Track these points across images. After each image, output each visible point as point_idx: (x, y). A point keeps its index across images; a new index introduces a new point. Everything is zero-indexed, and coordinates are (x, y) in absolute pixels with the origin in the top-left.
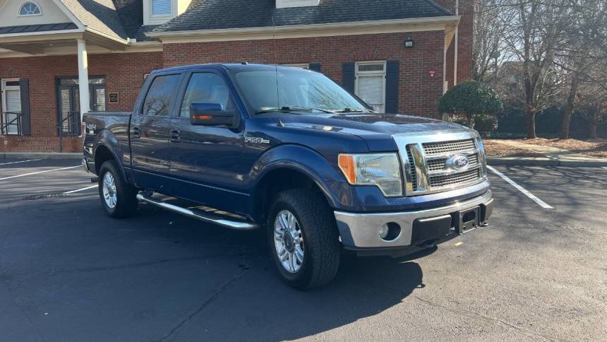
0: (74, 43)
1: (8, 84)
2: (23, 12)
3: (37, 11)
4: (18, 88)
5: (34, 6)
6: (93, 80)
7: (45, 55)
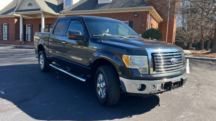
0: (40, 15)
1: (28, 26)
2: (29, 5)
3: (32, 5)
4: (30, 27)
5: (31, 4)
6: (46, 25)
7: (37, 18)
